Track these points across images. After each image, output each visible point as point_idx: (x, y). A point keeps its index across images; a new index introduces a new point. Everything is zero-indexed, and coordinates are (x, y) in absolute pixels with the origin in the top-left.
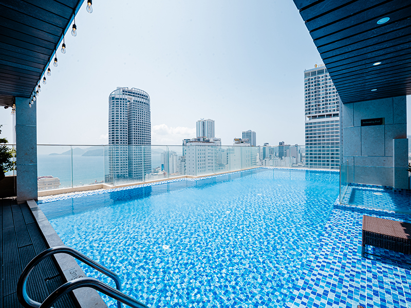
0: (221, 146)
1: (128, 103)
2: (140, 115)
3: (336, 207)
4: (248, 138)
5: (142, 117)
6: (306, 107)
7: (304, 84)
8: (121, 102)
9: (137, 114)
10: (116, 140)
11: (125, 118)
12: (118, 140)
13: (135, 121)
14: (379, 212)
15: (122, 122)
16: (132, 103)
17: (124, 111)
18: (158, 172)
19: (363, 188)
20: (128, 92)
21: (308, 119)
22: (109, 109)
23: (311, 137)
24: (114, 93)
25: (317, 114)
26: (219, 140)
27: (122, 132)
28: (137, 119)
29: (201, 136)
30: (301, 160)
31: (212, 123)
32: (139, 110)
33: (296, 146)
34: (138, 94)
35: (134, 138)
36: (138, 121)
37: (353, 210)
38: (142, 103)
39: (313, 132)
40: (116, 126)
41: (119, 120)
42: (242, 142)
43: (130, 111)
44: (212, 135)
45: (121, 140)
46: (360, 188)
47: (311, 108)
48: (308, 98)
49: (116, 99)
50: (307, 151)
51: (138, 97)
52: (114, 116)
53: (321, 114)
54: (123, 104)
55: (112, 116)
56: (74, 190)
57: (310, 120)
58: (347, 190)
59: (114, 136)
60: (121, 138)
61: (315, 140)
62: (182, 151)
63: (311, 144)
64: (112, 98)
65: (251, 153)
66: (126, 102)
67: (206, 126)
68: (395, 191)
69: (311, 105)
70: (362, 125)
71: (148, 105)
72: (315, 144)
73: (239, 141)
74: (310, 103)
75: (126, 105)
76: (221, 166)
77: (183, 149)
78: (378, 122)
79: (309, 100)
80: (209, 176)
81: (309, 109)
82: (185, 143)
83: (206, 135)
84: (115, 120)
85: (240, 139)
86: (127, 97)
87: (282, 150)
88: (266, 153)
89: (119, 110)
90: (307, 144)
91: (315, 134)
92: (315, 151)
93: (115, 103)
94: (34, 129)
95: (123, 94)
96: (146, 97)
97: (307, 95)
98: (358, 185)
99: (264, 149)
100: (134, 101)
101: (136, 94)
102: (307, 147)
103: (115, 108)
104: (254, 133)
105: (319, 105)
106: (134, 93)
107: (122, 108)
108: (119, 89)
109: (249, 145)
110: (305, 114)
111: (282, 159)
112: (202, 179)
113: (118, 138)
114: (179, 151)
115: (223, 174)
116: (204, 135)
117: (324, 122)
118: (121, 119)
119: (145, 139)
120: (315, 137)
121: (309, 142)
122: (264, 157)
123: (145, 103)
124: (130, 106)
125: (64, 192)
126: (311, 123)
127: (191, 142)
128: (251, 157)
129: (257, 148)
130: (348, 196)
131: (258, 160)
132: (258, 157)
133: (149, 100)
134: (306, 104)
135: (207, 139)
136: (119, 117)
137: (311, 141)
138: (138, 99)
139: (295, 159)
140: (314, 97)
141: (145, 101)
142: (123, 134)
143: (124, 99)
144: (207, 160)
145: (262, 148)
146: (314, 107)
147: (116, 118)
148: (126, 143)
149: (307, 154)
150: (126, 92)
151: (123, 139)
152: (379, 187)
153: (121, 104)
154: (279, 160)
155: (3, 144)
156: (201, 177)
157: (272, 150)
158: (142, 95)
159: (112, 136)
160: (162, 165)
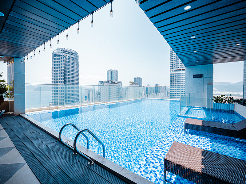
0: (121, 86)
1: (65, 58)
2: (72, 66)
3: (178, 116)
4: (138, 81)
5: (73, 67)
6: (171, 65)
7: (170, 51)
8: (60, 57)
9: (70, 65)
10: (57, 81)
11: (62, 67)
12: (58, 81)
13: (69, 69)
14: (197, 118)
15: (61, 70)
16: (67, 58)
17: (62, 63)
18: (83, 101)
19: (193, 108)
20: (65, 51)
21: (172, 71)
22: (52, 62)
23: (173, 82)
24: (55, 51)
25: (177, 69)
26: (121, 82)
27: (61, 76)
28: (70, 68)
29: (109, 80)
30: (168, 95)
31: (116, 72)
32: (72, 63)
33: (165, 87)
34: (71, 53)
35: (68, 80)
36: (70, 69)
37: (186, 117)
38: (74, 58)
39: (174, 79)
40: (57, 72)
41: (59, 68)
42: (134, 84)
43: (66, 63)
44: (116, 79)
45: (60, 81)
46: (192, 108)
47: (174, 65)
48: (172, 60)
49: (57, 55)
50: (171, 90)
51: (71, 54)
52: (55, 66)
53: (179, 69)
54: (62, 59)
55: (54, 66)
56: (42, 109)
57: (173, 72)
58: (186, 109)
59: (55, 78)
60: (60, 80)
61: (176, 84)
62: (98, 88)
63: (173, 86)
64: (54, 55)
65: (140, 90)
66: (63, 57)
67: (113, 74)
68: (207, 109)
69: (174, 63)
70: (194, 77)
71: (77, 59)
72: (175, 86)
73: (132, 83)
74: (173, 62)
75: (63, 59)
76: (121, 97)
77: (99, 87)
78: (201, 76)
79: (173, 60)
80: (116, 102)
81: (173, 66)
82: (100, 84)
83: (113, 79)
84: (56, 68)
85: (133, 82)
86: (64, 54)
87: (157, 89)
88: (148, 91)
89: (59, 62)
90: (171, 86)
91: (176, 80)
92: (175, 90)
93: (56, 57)
94: (24, 75)
95: (62, 52)
96: (76, 55)
97: (172, 58)
98: (191, 107)
99: (147, 88)
100: (68, 57)
101: (70, 52)
102: (171, 88)
103: (56, 61)
104: (141, 79)
105: (178, 64)
106: (68, 52)
107: (61, 61)
108: (59, 49)
109: (138, 85)
110: (170, 68)
111: (157, 94)
112: (113, 104)
113: (58, 80)
114: (97, 89)
115: (124, 101)
116: (112, 79)
117: (180, 74)
118: (60, 68)
119: (75, 81)
120: (175, 82)
121: (172, 85)
122: (147, 93)
123: (75, 59)
124: (66, 60)
125: (36, 110)
126: (173, 74)
127: (104, 83)
128: (140, 92)
129: (143, 88)
130: (185, 112)
131: (143, 95)
132: (143, 93)
133: (78, 57)
134: (171, 63)
135: (113, 81)
136: (59, 67)
137: (173, 84)
138: (71, 56)
139: (164, 94)
140: (175, 59)
141: (75, 57)
142: (61, 77)
143: (62, 55)
144: (113, 94)
145: (145, 88)
146: (175, 65)
147: (57, 67)
148: (63, 83)
149: (171, 91)
150: (63, 51)
151: (61, 80)
152: (201, 108)
153: (60, 58)
154: (155, 95)
155: (3, 83)
156: (112, 103)
157: (151, 88)
158: (74, 54)
159: (54, 78)
160: (86, 97)
